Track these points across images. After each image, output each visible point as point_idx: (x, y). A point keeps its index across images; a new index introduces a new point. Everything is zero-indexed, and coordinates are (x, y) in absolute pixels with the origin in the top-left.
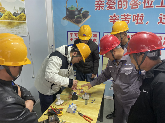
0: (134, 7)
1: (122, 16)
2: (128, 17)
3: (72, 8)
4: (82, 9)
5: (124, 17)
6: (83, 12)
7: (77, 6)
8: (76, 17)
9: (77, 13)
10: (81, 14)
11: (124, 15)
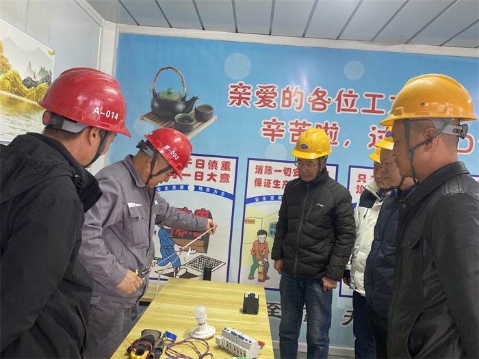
0: (317, 106)
1: (291, 124)
2: (304, 127)
3: (169, 93)
4: (194, 99)
5: (297, 126)
6: (199, 107)
7: (184, 91)
8: (177, 117)
9: (181, 107)
10: (193, 111)
11: (297, 124)
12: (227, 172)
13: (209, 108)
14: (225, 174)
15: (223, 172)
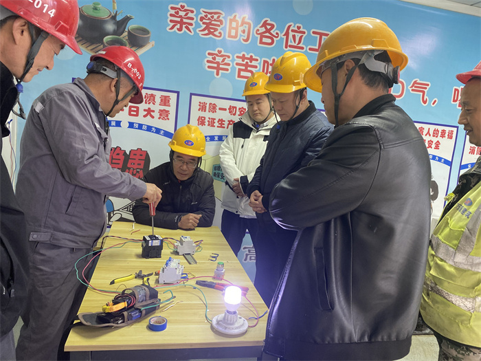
0: (265, 40)
1: (237, 57)
2: (251, 62)
3: (95, 9)
4: (127, 19)
5: (243, 61)
6: (133, 29)
7: (114, 8)
8: (106, 39)
9: (110, 27)
10: (125, 34)
11: (243, 58)
12: (166, 108)
13: (145, 31)
14: (164, 110)
15: (163, 108)
